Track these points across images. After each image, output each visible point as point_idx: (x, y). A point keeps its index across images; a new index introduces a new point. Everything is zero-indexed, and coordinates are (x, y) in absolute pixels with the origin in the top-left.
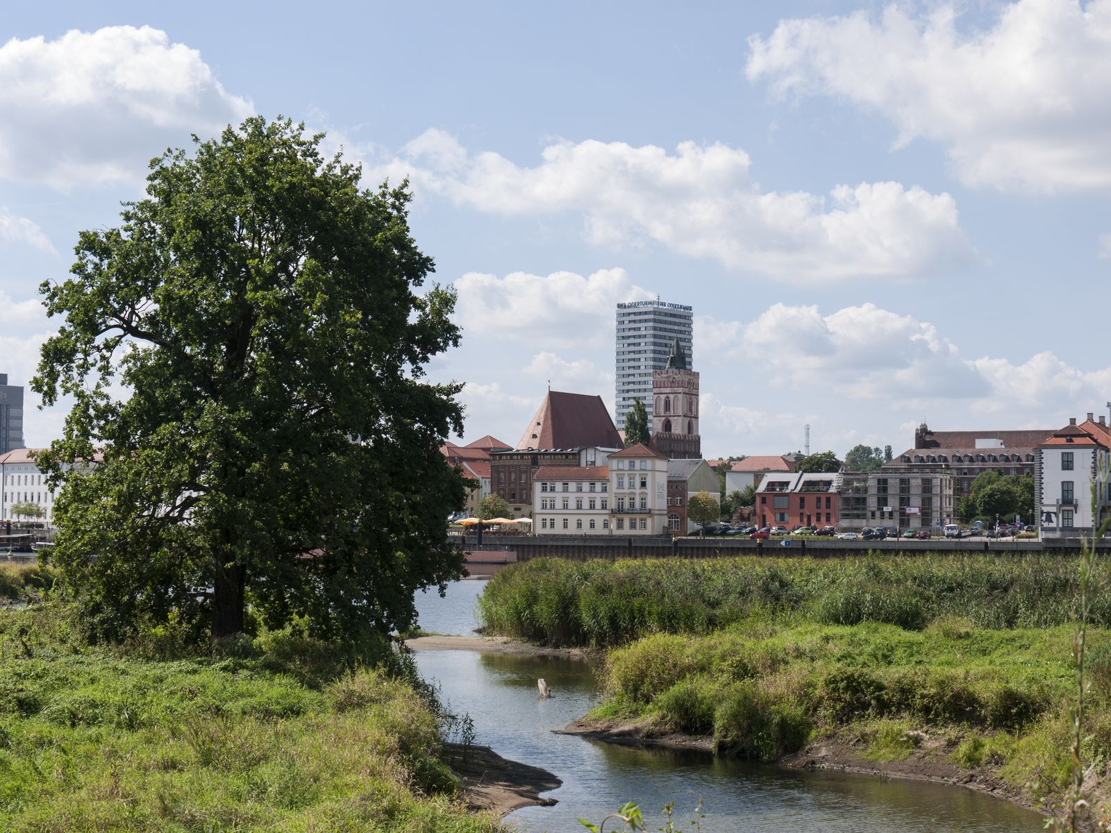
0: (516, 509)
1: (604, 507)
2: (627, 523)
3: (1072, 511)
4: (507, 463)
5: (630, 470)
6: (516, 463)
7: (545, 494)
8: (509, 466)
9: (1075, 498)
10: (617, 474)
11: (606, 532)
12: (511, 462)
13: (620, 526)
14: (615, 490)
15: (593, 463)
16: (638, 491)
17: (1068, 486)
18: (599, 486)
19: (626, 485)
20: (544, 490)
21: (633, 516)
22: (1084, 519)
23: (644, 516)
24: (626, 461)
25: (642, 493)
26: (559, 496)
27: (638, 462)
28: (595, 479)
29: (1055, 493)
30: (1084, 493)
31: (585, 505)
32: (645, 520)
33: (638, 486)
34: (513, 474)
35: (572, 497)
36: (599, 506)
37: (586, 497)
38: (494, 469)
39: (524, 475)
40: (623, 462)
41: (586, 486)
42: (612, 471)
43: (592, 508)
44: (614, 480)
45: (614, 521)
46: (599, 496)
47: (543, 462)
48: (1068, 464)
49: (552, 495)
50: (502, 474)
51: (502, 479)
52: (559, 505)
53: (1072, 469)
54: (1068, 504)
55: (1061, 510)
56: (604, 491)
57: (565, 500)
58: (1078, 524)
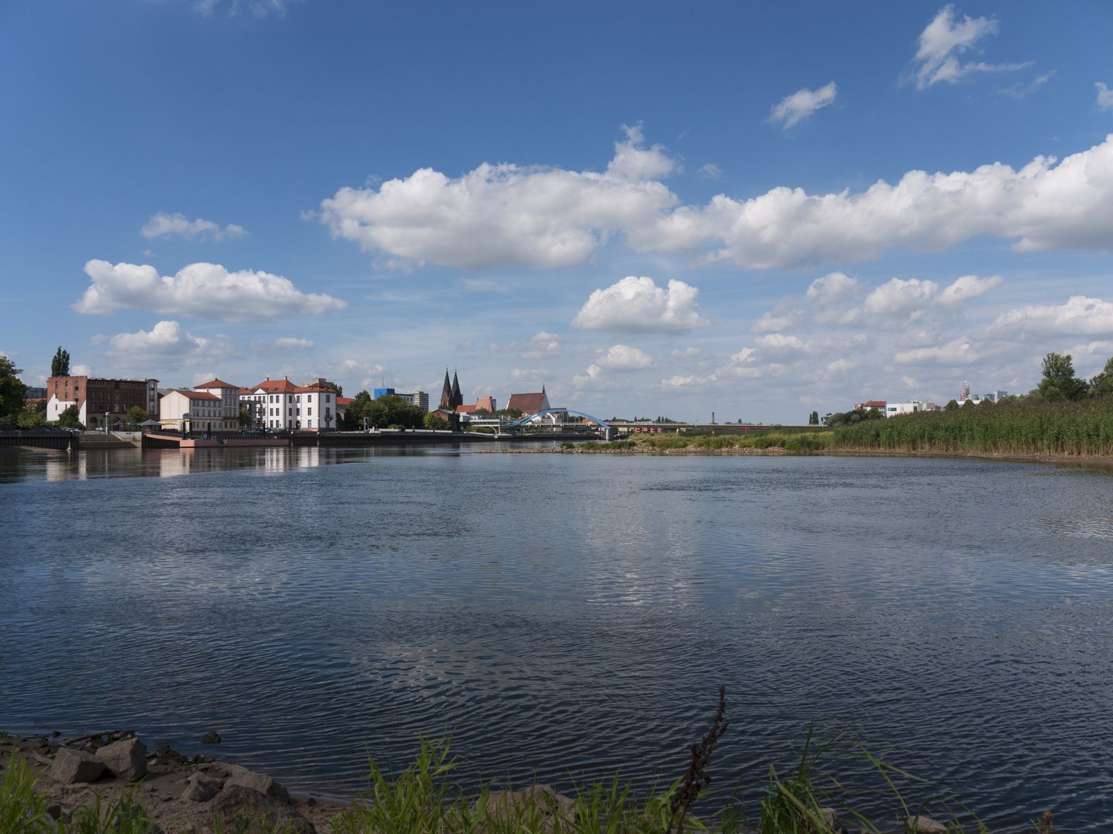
1: (219, 416)
2: (228, 425)
3: (329, 421)
4: (97, 386)
5: (229, 395)
6: (104, 386)
7: (195, 408)
8: (99, 388)
9: (330, 415)
10: (225, 397)
11: (220, 430)
12: (100, 386)
14: (224, 407)
15: (153, 389)
16: (233, 407)
17: (328, 410)
18: (217, 403)
19: (228, 404)
20: (194, 405)
21: (231, 421)
22: (333, 424)
23: (235, 421)
24: (228, 391)
25: (235, 408)
26: (201, 409)
27: (233, 391)
28: (215, 399)
29: (324, 413)
30: (333, 413)
31: (212, 414)
32: (235, 423)
33: (233, 404)
34: (101, 394)
35: (206, 409)
36: (217, 415)
37: (212, 409)
38: (89, 390)
39: (109, 395)
40: (227, 391)
41: (212, 403)
42: (222, 395)
43: (215, 416)
44: (224, 400)
45: (224, 424)
46: (217, 409)
47: (123, 387)
48: (328, 400)
49: (197, 408)
50: (93, 393)
51: (93, 397)
52: (201, 414)
53: (329, 402)
54: (328, 418)
55: (326, 420)
56: (219, 407)
57: (204, 411)
58: (331, 426)
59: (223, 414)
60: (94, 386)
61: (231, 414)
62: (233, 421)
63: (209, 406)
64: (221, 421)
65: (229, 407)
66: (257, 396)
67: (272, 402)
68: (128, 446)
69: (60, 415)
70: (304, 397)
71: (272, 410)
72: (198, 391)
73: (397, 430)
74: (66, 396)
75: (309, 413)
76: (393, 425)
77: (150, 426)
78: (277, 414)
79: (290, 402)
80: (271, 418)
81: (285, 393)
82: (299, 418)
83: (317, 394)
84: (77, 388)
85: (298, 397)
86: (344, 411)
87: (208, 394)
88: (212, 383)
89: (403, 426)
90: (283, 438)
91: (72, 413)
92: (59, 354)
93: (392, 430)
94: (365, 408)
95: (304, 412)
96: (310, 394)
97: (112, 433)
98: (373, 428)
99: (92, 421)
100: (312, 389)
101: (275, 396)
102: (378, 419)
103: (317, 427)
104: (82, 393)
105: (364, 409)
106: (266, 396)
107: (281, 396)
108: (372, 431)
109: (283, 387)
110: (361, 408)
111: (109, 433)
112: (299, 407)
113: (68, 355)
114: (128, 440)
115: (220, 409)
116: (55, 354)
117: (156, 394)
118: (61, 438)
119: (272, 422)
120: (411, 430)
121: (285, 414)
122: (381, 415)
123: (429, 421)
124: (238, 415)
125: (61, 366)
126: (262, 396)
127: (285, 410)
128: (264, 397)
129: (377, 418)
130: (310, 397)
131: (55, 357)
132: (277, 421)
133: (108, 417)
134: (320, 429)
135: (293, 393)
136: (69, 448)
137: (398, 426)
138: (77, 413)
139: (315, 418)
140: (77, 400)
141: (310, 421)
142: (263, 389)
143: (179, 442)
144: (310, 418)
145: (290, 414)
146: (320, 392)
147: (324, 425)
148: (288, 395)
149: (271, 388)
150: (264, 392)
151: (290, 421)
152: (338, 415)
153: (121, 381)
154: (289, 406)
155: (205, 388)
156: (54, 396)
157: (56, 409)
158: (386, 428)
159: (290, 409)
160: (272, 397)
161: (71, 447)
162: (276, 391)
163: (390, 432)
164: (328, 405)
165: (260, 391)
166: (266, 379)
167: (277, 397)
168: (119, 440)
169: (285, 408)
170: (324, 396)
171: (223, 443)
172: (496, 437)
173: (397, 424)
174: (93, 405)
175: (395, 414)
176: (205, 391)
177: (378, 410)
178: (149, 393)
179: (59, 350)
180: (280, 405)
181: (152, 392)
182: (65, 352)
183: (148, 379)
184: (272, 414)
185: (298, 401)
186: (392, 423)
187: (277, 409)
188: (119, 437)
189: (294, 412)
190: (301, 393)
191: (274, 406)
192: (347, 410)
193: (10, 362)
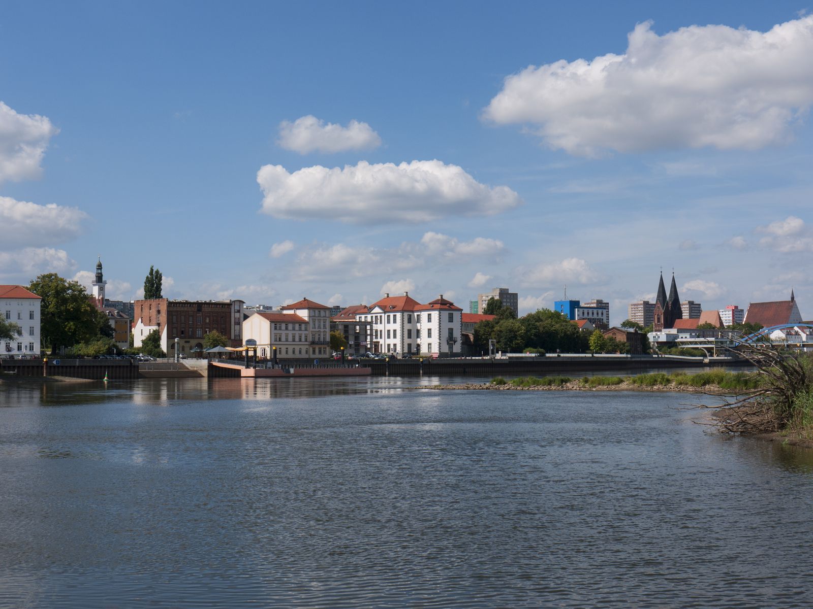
0: (186, 342)
1: (306, 341)
2: (317, 351)
3: (452, 344)
4: (179, 309)
5: (318, 317)
6: (186, 309)
7: (276, 331)
8: (180, 311)
9: (454, 337)
10: (313, 319)
11: (307, 356)
12: (182, 309)
13: (314, 352)
14: (311, 330)
15: (239, 311)
16: (322, 330)
17: (451, 331)
18: (303, 326)
19: (317, 327)
20: (276, 329)
21: (320, 346)
22: (457, 348)
23: (325, 346)
24: (317, 311)
25: (324, 331)
26: (283, 333)
27: (322, 312)
28: (301, 322)
29: (446, 334)
30: (457, 334)
31: (297, 339)
32: (325, 348)
33: (322, 327)
34: (183, 317)
35: (290, 333)
36: (303, 339)
37: (297, 333)
38: (169, 313)
39: (191, 318)
40: (315, 311)
41: (297, 326)
42: (309, 317)
43: (300, 340)
44: (311, 323)
45: (311, 349)
46: (303, 333)
47: (205, 309)
48: (451, 319)
49: (280, 332)
50: (175, 317)
51: (174, 320)
52: (283, 339)
53: (452, 322)
54: (451, 340)
55: (448, 343)
56: (306, 330)
57: (287, 335)
58: (455, 351)
59: (310, 339)
60: (175, 309)
61: (319, 338)
62: (322, 346)
63: (294, 329)
64: (307, 347)
65: (317, 330)
66: (374, 315)
67: (389, 322)
68: (195, 375)
69: (143, 341)
70: (424, 315)
71: (389, 331)
72: (285, 312)
73: (533, 355)
74: (150, 322)
75: (429, 335)
76: (529, 349)
77: (220, 354)
78: (395, 337)
79: (410, 321)
80: (388, 341)
81: (403, 311)
82: (419, 341)
83: (437, 312)
84: (159, 312)
85: (418, 315)
86: (473, 331)
87: (295, 315)
88: (300, 303)
89: (542, 350)
90: (365, 366)
91: (154, 338)
92: (151, 273)
93: (528, 355)
94: (497, 328)
95: (424, 333)
96: (429, 312)
97: (181, 361)
98: (500, 352)
99: (171, 346)
100: (432, 306)
101: (392, 315)
102: (511, 342)
103: (438, 352)
104: (163, 318)
105: (495, 329)
106: (383, 315)
107: (399, 315)
108: (499, 356)
109: (401, 304)
110: (493, 327)
111: (178, 361)
112: (419, 328)
113: (161, 275)
114: (195, 369)
115: (307, 332)
116: (147, 274)
117: (242, 316)
118: (120, 366)
119: (389, 345)
120: (555, 355)
121: (403, 337)
122: (515, 337)
123: (595, 343)
124: (328, 339)
125: (153, 286)
126: (379, 315)
127: (403, 331)
128: (381, 316)
129: (511, 340)
130: (429, 315)
131: (147, 277)
132: (395, 345)
133: (178, 343)
134: (442, 355)
135: (413, 312)
136: (106, 378)
137: (535, 350)
138: (159, 338)
139: (435, 340)
140: (159, 325)
141: (430, 344)
142: (380, 307)
143: (239, 371)
144: (430, 340)
145: (410, 336)
146: (440, 310)
147: (446, 349)
148: (406, 314)
149: (388, 306)
150: (380, 311)
151: (410, 345)
152: (465, 337)
153: (205, 303)
154: (407, 326)
155: (292, 309)
156: (140, 320)
157: (142, 335)
158: (521, 352)
159: (410, 331)
160: (389, 316)
161: (108, 378)
162: (394, 309)
163: (522, 358)
164: (451, 325)
165: (377, 310)
166: (386, 295)
167: (395, 316)
168: (188, 369)
169: (403, 329)
170: (446, 314)
171: (289, 372)
172: (707, 360)
173: (536, 348)
174: (175, 330)
175: (535, 335)
176: (291, 312)
177: (511, 331)
178: (234, 316)
179: (152, 270)
180: (397, 326)
181: (237, 315)
182: (157, 272)
183: (233, 300)
184: (389, 337)
185: (418, 321)
186: (528, 347)
187: (395, 331)
188: (187, 366)
189: (414, 334)
190: (421, 311)
191: (392, 327)
192: (476, 331)
193: (82, 287)
